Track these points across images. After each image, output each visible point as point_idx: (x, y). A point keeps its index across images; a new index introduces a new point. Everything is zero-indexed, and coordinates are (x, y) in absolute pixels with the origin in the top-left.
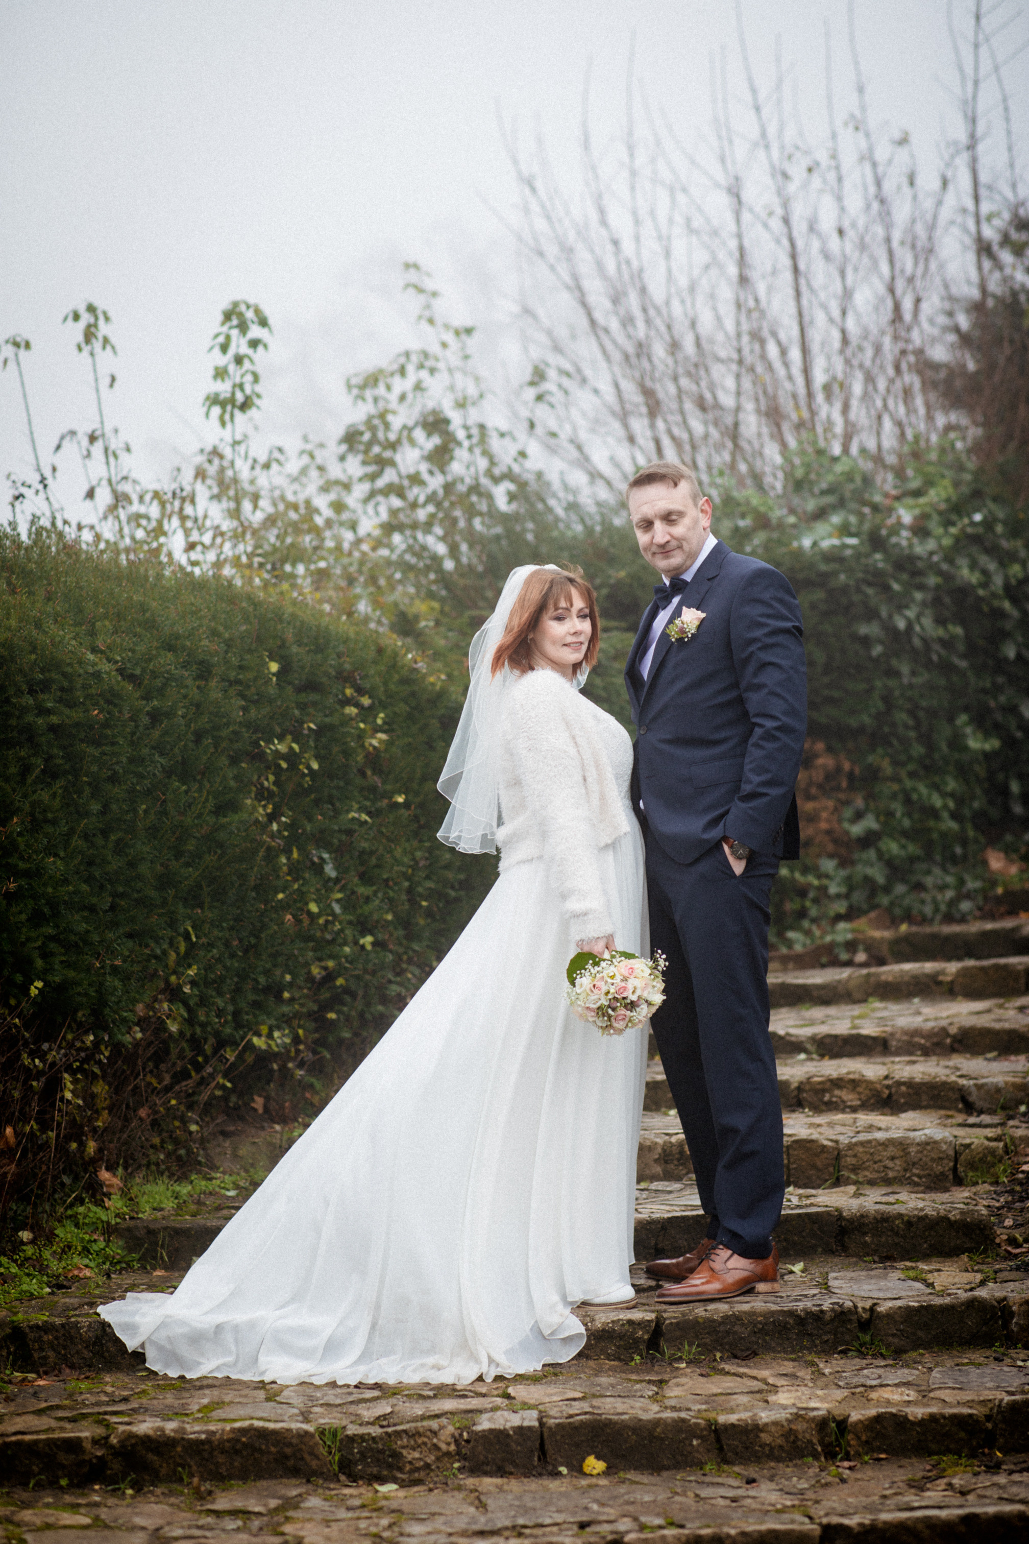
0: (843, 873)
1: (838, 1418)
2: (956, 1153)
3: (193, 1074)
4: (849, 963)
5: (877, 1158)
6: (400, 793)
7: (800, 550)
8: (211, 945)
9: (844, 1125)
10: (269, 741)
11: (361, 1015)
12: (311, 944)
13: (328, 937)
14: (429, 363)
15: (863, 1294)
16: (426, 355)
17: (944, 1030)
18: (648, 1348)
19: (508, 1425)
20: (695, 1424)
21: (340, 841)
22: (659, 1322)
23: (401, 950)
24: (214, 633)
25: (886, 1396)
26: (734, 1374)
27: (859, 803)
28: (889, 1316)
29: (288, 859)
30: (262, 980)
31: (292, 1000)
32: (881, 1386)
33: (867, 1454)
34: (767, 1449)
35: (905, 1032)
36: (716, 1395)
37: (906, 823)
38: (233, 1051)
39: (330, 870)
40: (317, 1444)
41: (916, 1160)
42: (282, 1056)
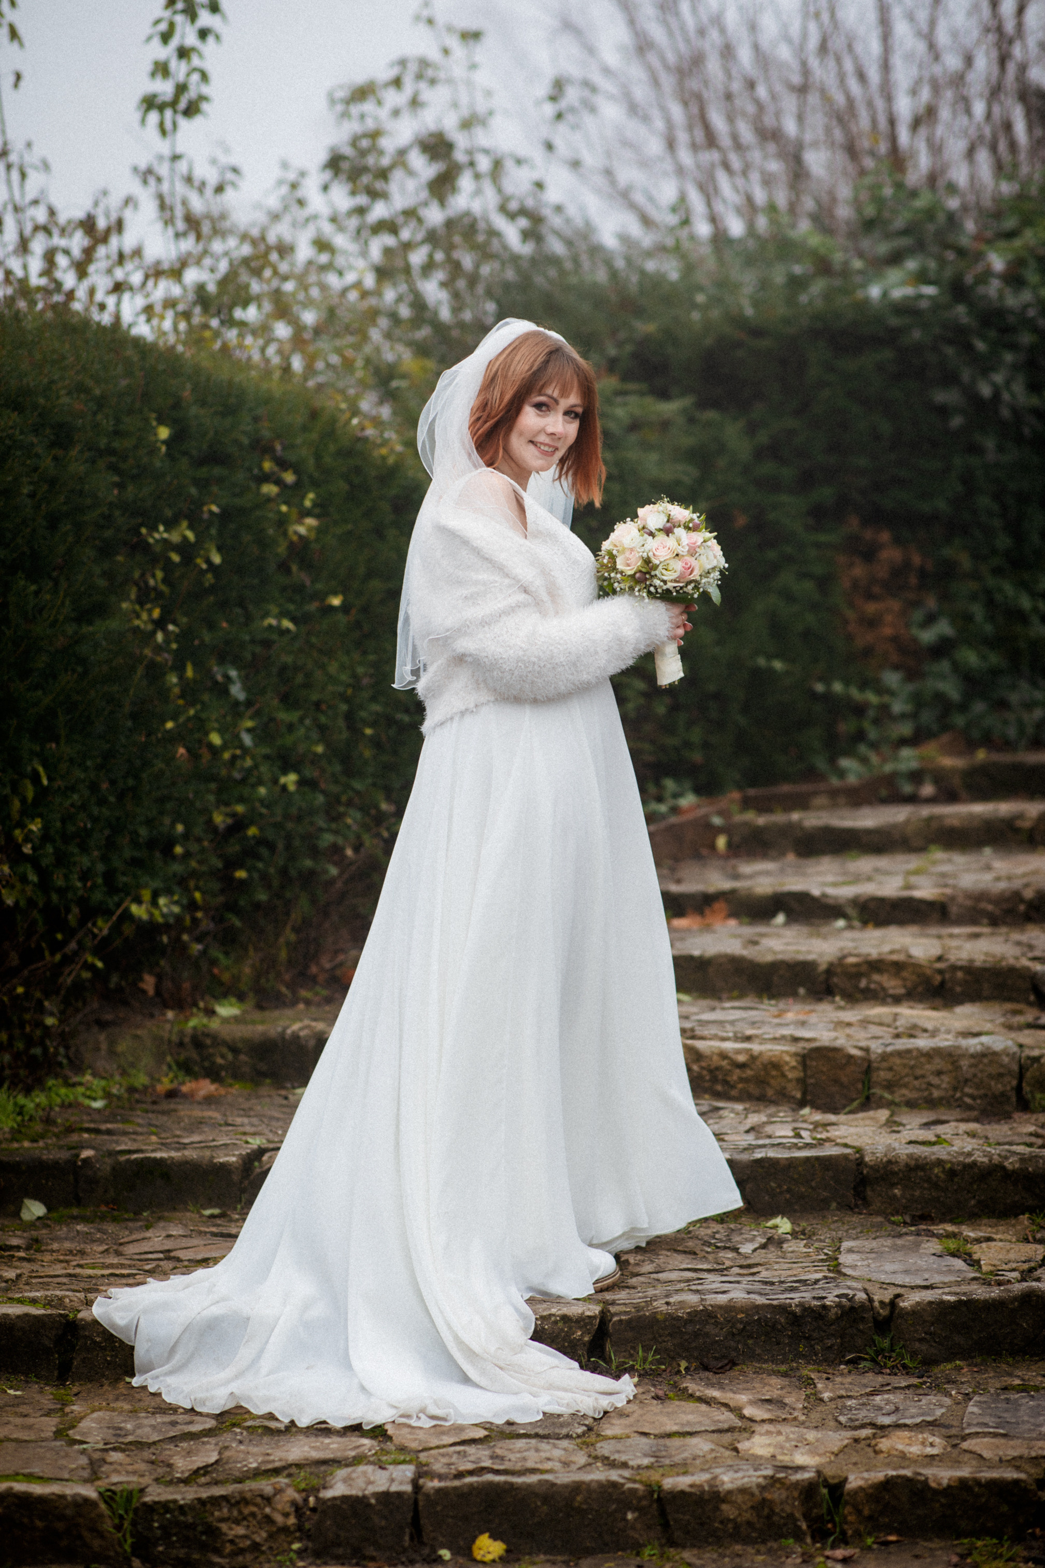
0: (910, 687)
1: (831, 1481)
2: (1021, 1067)
3: (47, 954)
4: (912, 799)
5: (919, 1072)
6: (335, 593)
7: (867, 301)
8: (72, 789)
9: (881, 1024)
10: (154, 528)
11: (284, 872)
12: (213, 786)
13: (237, 775)
14: (430, 73)
15: (883, 1277)
16: (424, 63)
17: (1016, 896)
18: (591, 1353)
19: (371, 1490)
20: (630, 1490)
21: (254, 655)
22: (604, 1317)
23: (334, 789)
24: (81, 389)
25: (900, 1447)
26: (701, 1400)
27: (931, 603)
28: (917, 1313)
29: (181, 677)
30: (143, 832)
31: (187, 855)
32: (898, 1426)
33: (870, 1534)
34: (730, 1526)
35: (969, 895)
36: (669, 1435)
37: (989, 628)
38: (107, 921)
39: (237, 691)
40: (101, 1516)
41: (969, 1076)
42: (174, 926)
